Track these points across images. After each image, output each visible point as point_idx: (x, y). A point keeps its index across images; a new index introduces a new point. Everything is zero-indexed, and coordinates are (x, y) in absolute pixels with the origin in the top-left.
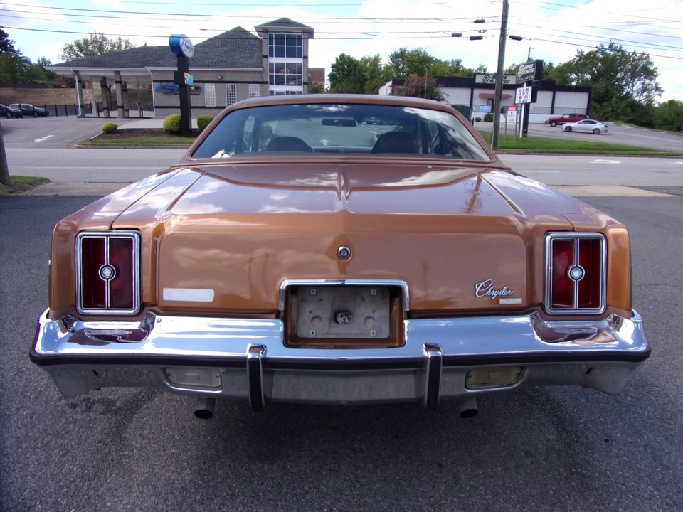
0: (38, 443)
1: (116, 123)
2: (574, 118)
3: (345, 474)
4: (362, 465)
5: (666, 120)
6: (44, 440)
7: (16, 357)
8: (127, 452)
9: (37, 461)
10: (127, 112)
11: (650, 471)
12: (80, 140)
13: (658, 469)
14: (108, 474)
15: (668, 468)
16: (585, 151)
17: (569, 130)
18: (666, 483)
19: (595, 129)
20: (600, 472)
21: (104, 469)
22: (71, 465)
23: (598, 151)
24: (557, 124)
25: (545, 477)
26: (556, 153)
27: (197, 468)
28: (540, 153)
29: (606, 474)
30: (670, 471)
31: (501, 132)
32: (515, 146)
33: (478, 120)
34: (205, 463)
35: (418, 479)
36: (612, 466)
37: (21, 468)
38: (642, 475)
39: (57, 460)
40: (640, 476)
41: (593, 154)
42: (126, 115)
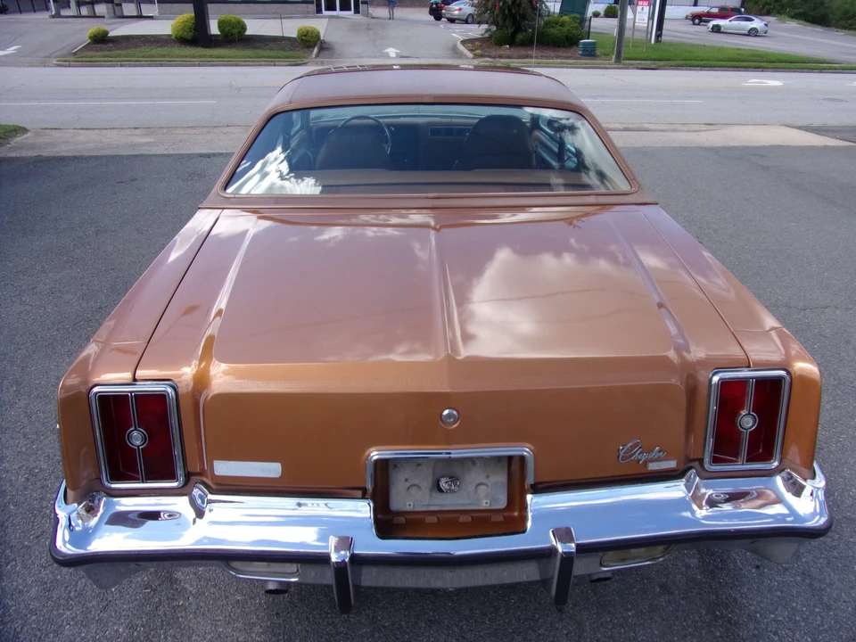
0: (70, 592)
1: (107, 28)
2: (725, 13)
3: (448, 626)
4: (467, 613)
5: (846, 12)
6: (76, 585)
7: (24, 449)
8: (181, 602)
9: (73, 619)
10: (119, 8)
11: (807, 613)
12: (59, 53)
13: (817, 610)
14: (162, 637)
15: (829, 608)
16: (737, 64)
17: (717, 29)
18: (826, 631)
19: (752, 29)
20: (749, 615)
21: (156, 629)
22: (115, 624)
23: (753, 64)
24: (701, 21)
25: (684, 624)
26: (698, 66)
27: (269, 624)
28: (678, 67)
29: (755, 617)
30: (831, 613)
31: (628, 34)
32: (643, 56)
33: (596, 15)
34: (278, 614)
35: (534, 631)
36: (762, 605)
37: (54, 631)
38: (798, 618)
39: (97, 618)
40: (795, 620)
41: (746, 68)
42: (118, 13)
